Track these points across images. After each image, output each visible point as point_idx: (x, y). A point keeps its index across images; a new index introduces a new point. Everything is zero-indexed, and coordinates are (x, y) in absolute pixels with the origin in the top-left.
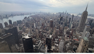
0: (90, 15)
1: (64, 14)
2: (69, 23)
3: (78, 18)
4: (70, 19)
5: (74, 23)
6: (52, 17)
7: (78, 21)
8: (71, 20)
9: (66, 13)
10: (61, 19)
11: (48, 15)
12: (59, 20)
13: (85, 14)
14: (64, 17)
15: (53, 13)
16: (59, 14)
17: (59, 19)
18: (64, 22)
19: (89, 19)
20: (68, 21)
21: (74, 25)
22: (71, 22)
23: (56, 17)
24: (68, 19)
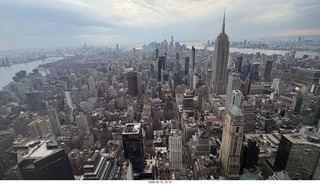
0: (235, 45)
1: (166, 48)
2: (187, 72)
3: (207, 56)
4: (187, 60)
5: (199, 70)
6: (131, 62)
7: (210, 65)
8: (191, 63)
9: (172, 44)
10: (162, 62)
11: (116, 53)
12: (156, 69)
13: (223, 42)
14: (168, 58)
15: (131, 48)
16: (153, 50)
17: (155, 64)
18: (171, 74)
19: (234, 54)
20: (183, 66)
21: (200, 77)
23: (144, 58)
24: (182, 62)
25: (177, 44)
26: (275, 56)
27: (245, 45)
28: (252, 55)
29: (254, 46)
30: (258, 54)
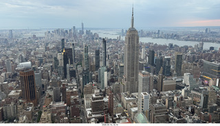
1: (75, 36)
2: (97, 66)
3: (120, 47)
6: (28, 53)
17: (60, 57)
19: (148, 45)
21: (112, 72)
22: (101, 64)
23: (47, 49)
25: (88, 32)
26: (186, 48)
27: (158, 35)
28: (165, 47)
29: (167, 37)
30: (171, 45)
